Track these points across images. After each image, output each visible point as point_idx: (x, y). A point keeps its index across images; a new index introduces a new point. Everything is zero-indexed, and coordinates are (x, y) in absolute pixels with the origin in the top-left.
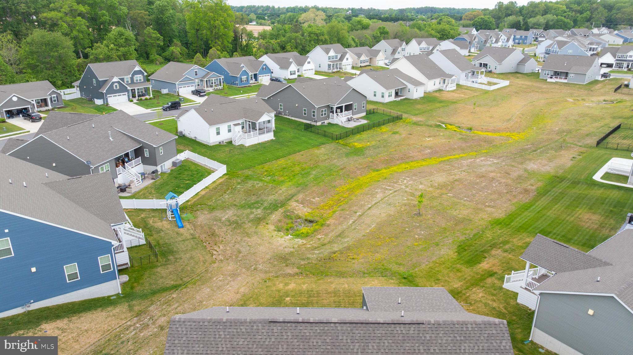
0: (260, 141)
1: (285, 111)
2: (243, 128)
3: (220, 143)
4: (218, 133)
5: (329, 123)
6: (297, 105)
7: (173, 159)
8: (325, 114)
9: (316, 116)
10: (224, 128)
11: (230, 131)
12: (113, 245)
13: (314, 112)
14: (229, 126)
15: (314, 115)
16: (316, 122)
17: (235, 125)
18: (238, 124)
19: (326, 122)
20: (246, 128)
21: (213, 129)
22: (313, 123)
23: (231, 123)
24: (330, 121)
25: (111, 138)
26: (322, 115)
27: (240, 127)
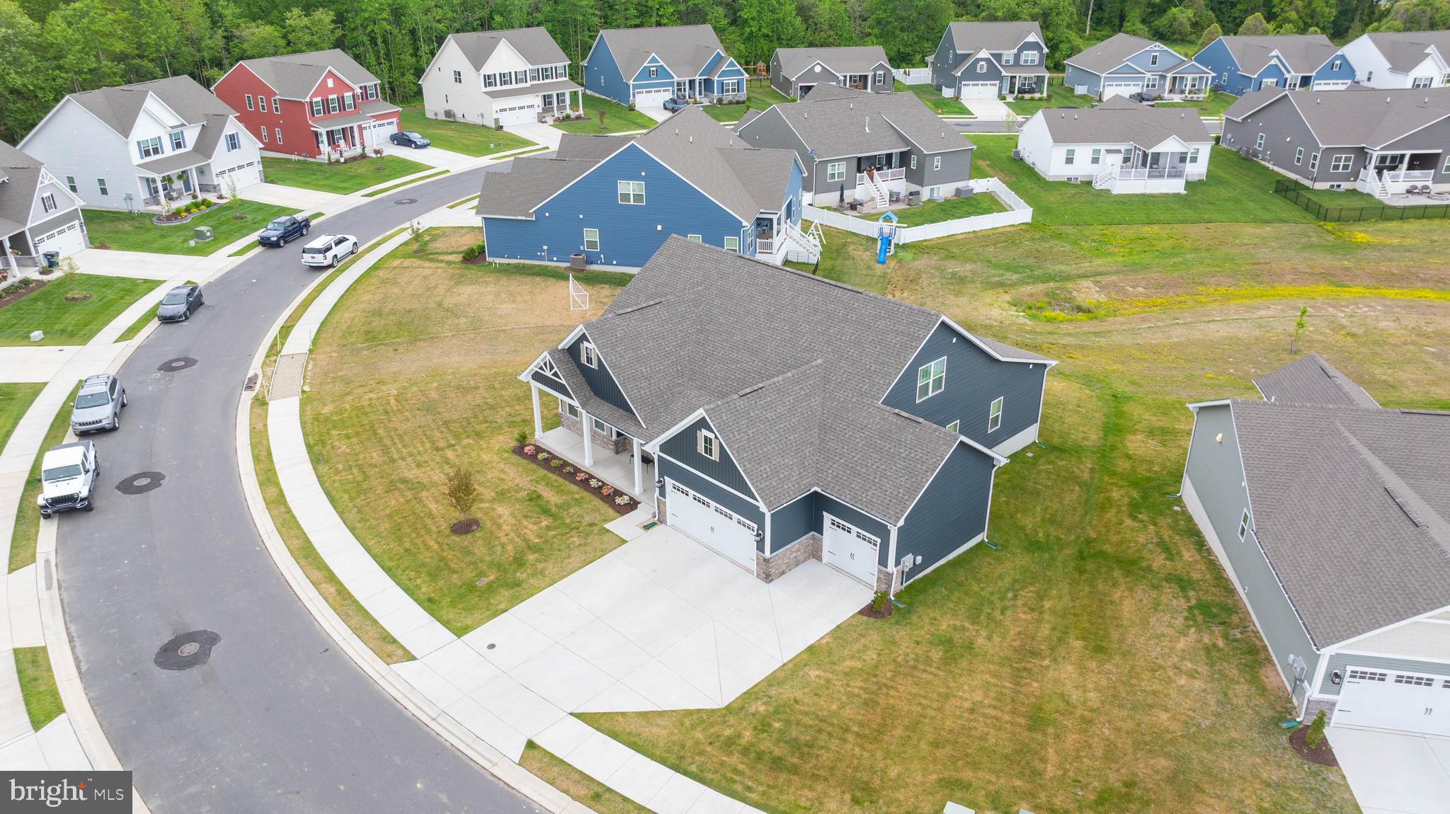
0: (1148, 191)
1: (1264, 152)
2: (1126, 160)
3: (1069, 179)
4: (1069, 161)
5: (1355, 190)
6: (1288, 139)
7: (960, 185)
8: (1346, 167)
9: (1317, 166)
10: (1083, 153)
11: (1095, 160)
12: (744, 227)
13: (1315, 157)
14: (1097, 151)
15: (1313, 166)
16: (1315, 180)
17: (1108, 151)
18: (1119, 151)
19: (1345, 186)
20: (1133, 162)
21: (1061, 152)
22: (1307, 183)
23: (1103, 147)
24: (1358, 185)
25: (867, 129)
26: (1336, 167)
27: (1120, 158)
